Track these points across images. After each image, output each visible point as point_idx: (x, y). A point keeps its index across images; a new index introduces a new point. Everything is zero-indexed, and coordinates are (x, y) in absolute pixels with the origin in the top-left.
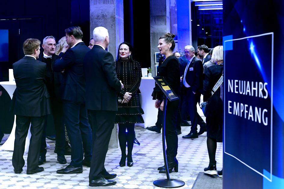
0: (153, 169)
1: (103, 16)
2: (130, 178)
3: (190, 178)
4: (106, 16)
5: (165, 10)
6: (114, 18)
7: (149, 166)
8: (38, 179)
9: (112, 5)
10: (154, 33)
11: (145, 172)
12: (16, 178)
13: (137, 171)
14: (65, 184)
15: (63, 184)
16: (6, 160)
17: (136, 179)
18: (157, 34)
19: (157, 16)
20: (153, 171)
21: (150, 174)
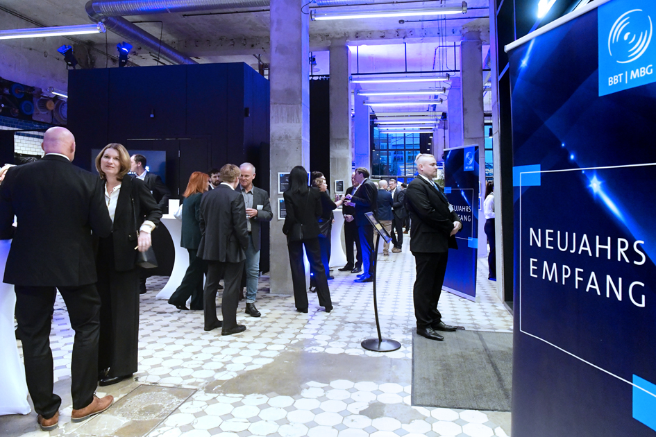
0: (354, 324)
1: (287, 137)
2: (330, 338)
3: (404, 337)
4: (290, 137)
5: (348, 133)
6: (301, 140)
7: (347, 320)
8: (211, 341)
9: (298, 124)
10: (334, 159)
11: (346, 328)
12: (181, 340)
13: (336, 327)
14: (248, 349)
15: (245, 348)
16: (166, 313)
17: (338, 338)
18: (338, 159)
19: (338, 139)
20: (354, 327)
21: (352, 331)
